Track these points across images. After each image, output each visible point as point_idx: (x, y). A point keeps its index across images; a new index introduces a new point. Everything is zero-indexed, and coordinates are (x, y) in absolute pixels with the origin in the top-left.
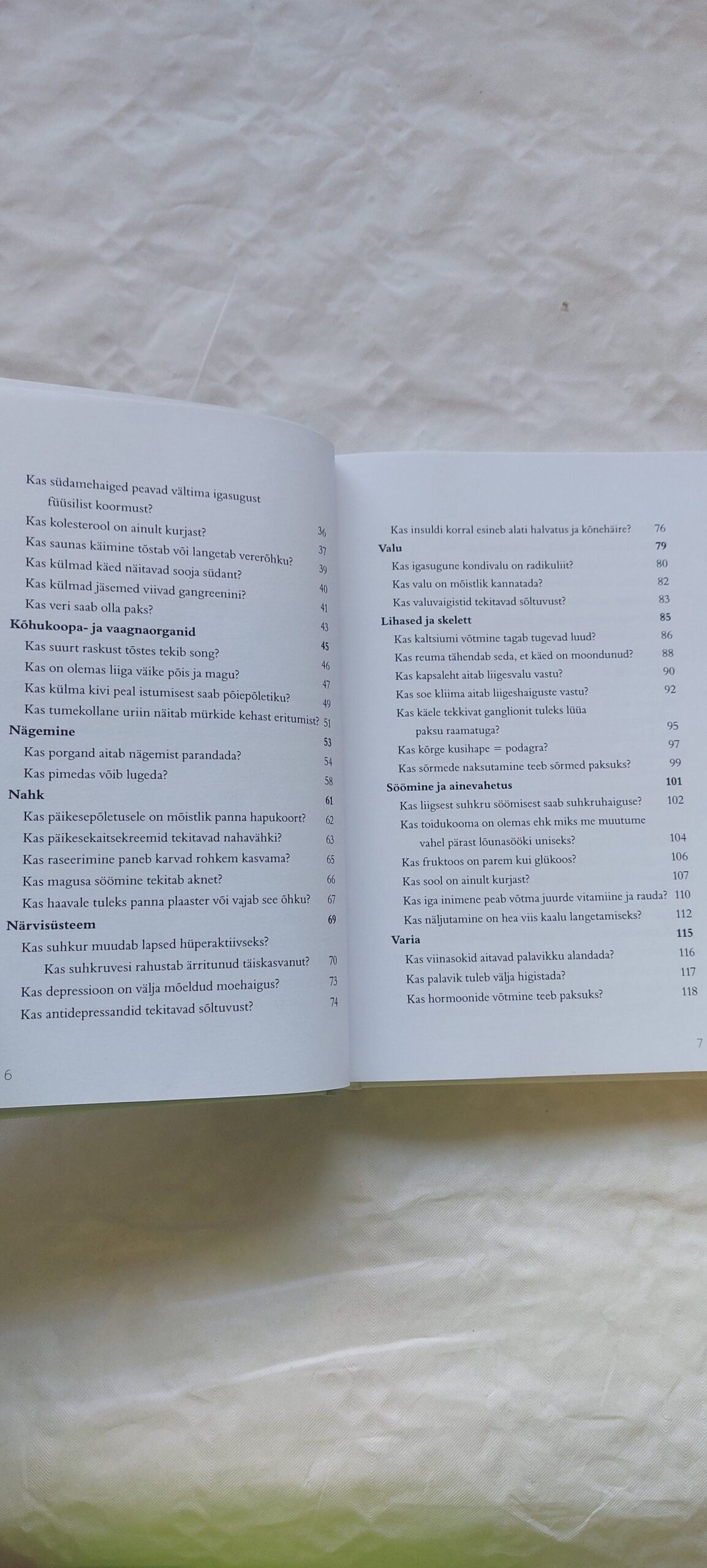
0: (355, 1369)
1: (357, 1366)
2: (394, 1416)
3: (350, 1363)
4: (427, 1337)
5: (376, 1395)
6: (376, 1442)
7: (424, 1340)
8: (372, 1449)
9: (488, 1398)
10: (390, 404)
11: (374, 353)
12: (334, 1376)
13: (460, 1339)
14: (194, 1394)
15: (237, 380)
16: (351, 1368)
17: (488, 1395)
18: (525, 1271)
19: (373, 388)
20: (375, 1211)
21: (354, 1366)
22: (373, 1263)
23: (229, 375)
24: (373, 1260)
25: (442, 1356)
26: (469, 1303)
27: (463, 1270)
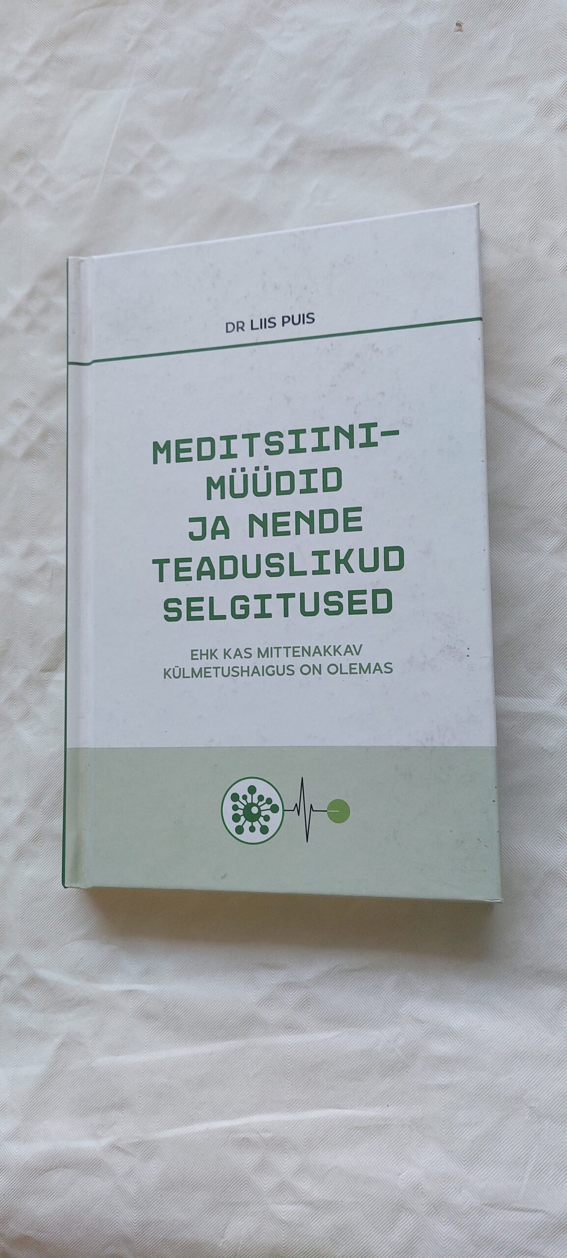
0: (267, 1135)
1: (270, 1133)
2: (304, 1185)
3: (264, 1129)
4: (341, 1108)
5: (286, 1163)
6: (286, 1210)
7: (337, 1111)
8: (284, 1216)
9: (401, 1176)
10: (283, 164)
11: (266, 115)
12: (248, 1141)
13: (372, 1113)
14: (120, 1146)
15: (138, 169)
16: (264, 1134)
17: (400, 1174)
18: (441, 1047)
19: (266, 152)
20: (291, 979)
21: (267, 1132)
22: (288, 1031)
23: (130, 166)
24: (289, 1027)
25: (355, 1129)
26: (384, 1077)
27: (377, 1043)
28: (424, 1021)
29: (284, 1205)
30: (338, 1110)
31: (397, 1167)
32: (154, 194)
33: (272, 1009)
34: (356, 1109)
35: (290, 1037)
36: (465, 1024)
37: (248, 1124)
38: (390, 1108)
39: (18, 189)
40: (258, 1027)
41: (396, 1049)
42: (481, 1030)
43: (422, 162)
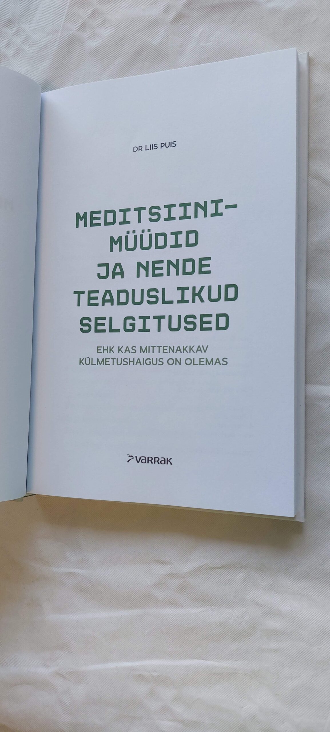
2: (179, 709)
3: (153, 669)
4: (205, 660)
5: (168, 694)
6: (166, 724)
8: (164, 729)
9: (243, 709)
12: (142, 677)
13: (226, 664)
14: (61, 673)
15: (83, 27)
17: (243, 707)
20: (174, 571)
21: (155, 672)
22: (171, 605)
23: (79, 25)
24: (172, 603)
25: (213, 675)
26: (234, 640)
27: (230, 618)
28: (262, 605)
29: (165, 721)
30: (202, 660)
31: (241, 702)
32: (93, 44)
33: (161, 591)
34: (215, 661)
35: (172, 610)
36: (290, 609)
37: (143, 666)
38: (237, 662)
39: (8, 45)
40: (151, 602)
41: (243, 622)
42: (301, 614)
43: (274, 10)
